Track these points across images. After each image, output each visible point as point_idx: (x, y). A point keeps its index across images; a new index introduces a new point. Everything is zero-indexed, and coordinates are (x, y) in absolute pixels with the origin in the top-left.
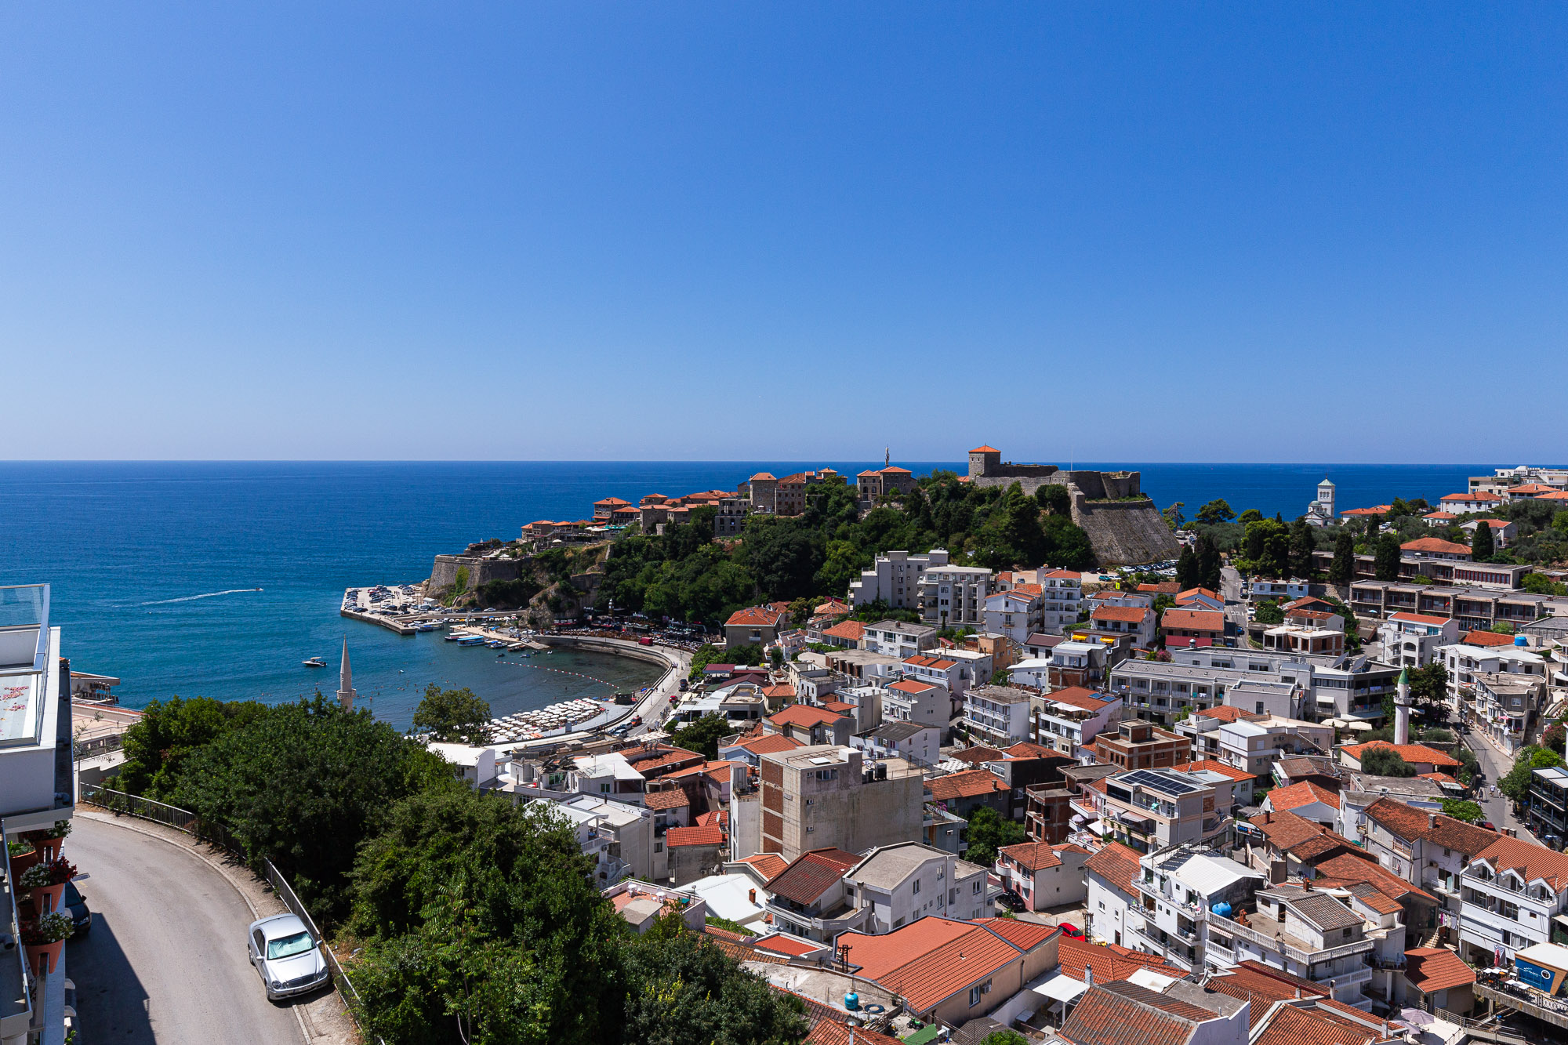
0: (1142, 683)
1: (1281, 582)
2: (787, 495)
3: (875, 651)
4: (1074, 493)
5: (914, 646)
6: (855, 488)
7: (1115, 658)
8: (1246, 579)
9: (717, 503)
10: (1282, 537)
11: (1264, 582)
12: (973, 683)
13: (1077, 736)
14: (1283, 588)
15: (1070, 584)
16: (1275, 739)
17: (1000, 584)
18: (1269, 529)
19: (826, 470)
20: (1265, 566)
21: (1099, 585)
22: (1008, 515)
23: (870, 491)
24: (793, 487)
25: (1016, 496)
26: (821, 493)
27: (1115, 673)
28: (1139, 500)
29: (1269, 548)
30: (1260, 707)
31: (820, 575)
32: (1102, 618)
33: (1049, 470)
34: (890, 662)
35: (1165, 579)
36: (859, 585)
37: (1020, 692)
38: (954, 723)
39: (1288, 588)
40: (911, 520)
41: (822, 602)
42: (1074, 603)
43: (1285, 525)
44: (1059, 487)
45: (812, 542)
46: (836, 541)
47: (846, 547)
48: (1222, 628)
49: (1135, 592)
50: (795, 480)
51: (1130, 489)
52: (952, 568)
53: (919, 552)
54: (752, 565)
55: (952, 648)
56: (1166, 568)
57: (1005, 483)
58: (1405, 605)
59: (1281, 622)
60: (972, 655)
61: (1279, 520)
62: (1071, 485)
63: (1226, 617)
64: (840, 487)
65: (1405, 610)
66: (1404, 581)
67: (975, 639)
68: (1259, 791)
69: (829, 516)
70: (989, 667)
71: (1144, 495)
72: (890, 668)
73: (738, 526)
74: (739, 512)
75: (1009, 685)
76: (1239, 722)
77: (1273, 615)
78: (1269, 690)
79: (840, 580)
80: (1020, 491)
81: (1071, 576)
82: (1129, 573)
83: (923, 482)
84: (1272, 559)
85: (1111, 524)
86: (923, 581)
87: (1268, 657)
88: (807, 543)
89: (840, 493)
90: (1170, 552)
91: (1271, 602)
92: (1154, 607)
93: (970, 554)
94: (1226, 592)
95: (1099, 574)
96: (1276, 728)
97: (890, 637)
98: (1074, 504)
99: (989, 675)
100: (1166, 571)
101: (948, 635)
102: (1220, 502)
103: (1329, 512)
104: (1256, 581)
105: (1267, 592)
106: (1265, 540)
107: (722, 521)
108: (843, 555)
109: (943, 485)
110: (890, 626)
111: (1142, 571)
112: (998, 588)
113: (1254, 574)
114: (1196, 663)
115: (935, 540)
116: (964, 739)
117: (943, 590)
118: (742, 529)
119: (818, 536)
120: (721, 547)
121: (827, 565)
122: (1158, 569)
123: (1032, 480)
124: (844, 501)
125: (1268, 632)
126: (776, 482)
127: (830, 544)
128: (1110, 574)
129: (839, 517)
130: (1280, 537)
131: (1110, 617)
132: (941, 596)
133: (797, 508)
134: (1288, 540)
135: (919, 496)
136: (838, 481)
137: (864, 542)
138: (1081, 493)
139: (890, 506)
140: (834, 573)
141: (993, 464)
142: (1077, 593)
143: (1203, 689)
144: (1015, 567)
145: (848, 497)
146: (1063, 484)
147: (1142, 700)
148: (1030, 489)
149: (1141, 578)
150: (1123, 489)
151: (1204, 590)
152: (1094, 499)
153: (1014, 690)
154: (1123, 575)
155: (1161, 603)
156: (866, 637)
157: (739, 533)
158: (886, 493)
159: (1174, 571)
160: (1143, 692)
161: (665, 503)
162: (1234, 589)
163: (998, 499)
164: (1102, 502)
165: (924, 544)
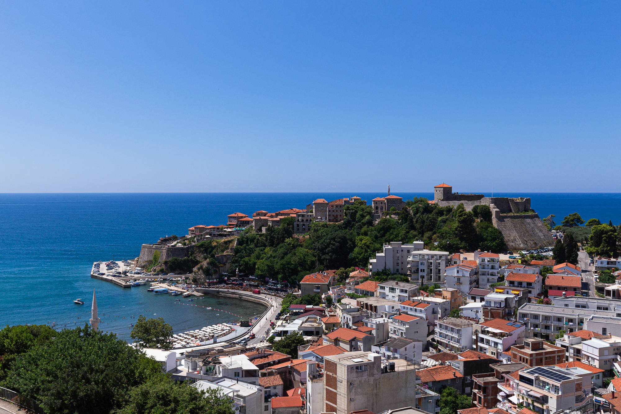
0: (536, 317)
1: (612, 260)
2: (333, 211)
3: (384, 298)
4: (494, 210)
5: (406, 295)
6: (371, 207)
7: (520, 302)
8: (592, 258)
9: (295, 215)
10: (613, 234)
11: (603, 259)
12: (439, 316)
13: (500, 347)
14: (613, 263)
15: (493, 260)
16: (614, 350)
17: (454, 260)
18: (605, 230)
19: (355, 197)
20: (603, 250)
21: (509, 261)
22: (457, 222)
23: (379, 209)
24: (337, 207)
25: (461, 211)
26: (353, 210)
27: (520, 311)
28: (530, 213)
29: (605, 240)
30: (604, 330)
31: (352, 255)
32: (512, 279)
33: (479, 197)
34: (392, 304)
35: (546, 258)
36: (374, 261)
37: (466, 321)
38: (429, 339)
39: (617, 263)
40: (402, 225)
41: (354, 270)
42: (495, 271)
43: (614, 228)
44: (485, 206)
45: (348, 237)
46: (361, 237)
47: (366, 240)
48: (580, 286)
49: (530, 265)
50: (338, 203)
51: (525, 207)
52: (426, 251)
53: (407, 243)
54: (314, 249)
55: (427, 296)
56: (546, 251)
57: (454, 204)
59: (614, 282)
60: (439, 300)
61: (611, 225)
62: (492, 205)
63: (582, 280)
64: (363, 206)
67: (440, 291)
68: (606, 379)
69: (357, 223)
70: (448, 307)
71: (533, 211)
72: (393, 307)
73: (307, 228)
74: (307, 220)
75: (460, 317)
76: (593, 340)
77: (609, 278)
78: (609, 321)
79: (363, 258)
80: (463, 208)
81: (493, 256)
82: (526, 254)
83: (409, 204)
84: (607, 247)
85: (515, 227)
86: (410, 259)
87: (608, 302)
88: (345, 237)
89: (363, 210)
90: (548, 242)
91: (607, 271)
92: (541, 274)
93: (436, 244)
94: (581, 265)
95: (509, 255)
96: (615, 343)
97: (392, 290)
98: (494, 216)
99: (448, 311)
100: (546, 253)
101: (424, 289)
102: (575, 214)
104: (598, 258)
105: (605, 265)
106: (603, 236)
107: (298, 225)
108: (365, 244)
109: (420, 205)
110: (392, 284)
111: (533, 253)
112: (453, 263)
113: (597, 255)
114: (566, 305)
115: (416, 236)
116: (435, 347)
117: (422, 264)
118: (309, 230)
119: (351, 234)
120: (298, 239)
121: (356, 250)
122: (542, 252)
123: (470, 202)
124: (365, 214)
125: (607, 288)
126: (328, 204)
127: (358, 238)
128: (514, 255)
129: (363, 223)
130: (611, 234)
131: (516, 279)
132: (421, 267)
133: (339, 218)
134: (616, 236)
135: (407, 212)
136: (362, 203)
137: (376, 237)
138: (498, 210)
139: (390, 217)
140: (360, 254)
141: (448, 194)
142: (497, 266)
143: (571, 320)
144: (461, 251)
145: (367, 212)
146: (488, 205)
147: (536, 326)
148: (469, 208)
149: (533, 257)
150: (521, 207)
151: (569, 264)
152: (505, 213)
153: (463, 320)
154: (523, 256)
155: (545, 272)
156: (379, 290)
157: (307, 232)
158: (388, 210)
159: (551, 253)
160: (537, 322)
161: (267, 215)
162: (586, 264)
163: (451, 213)
164: (509, 214)
165: (410, 238)
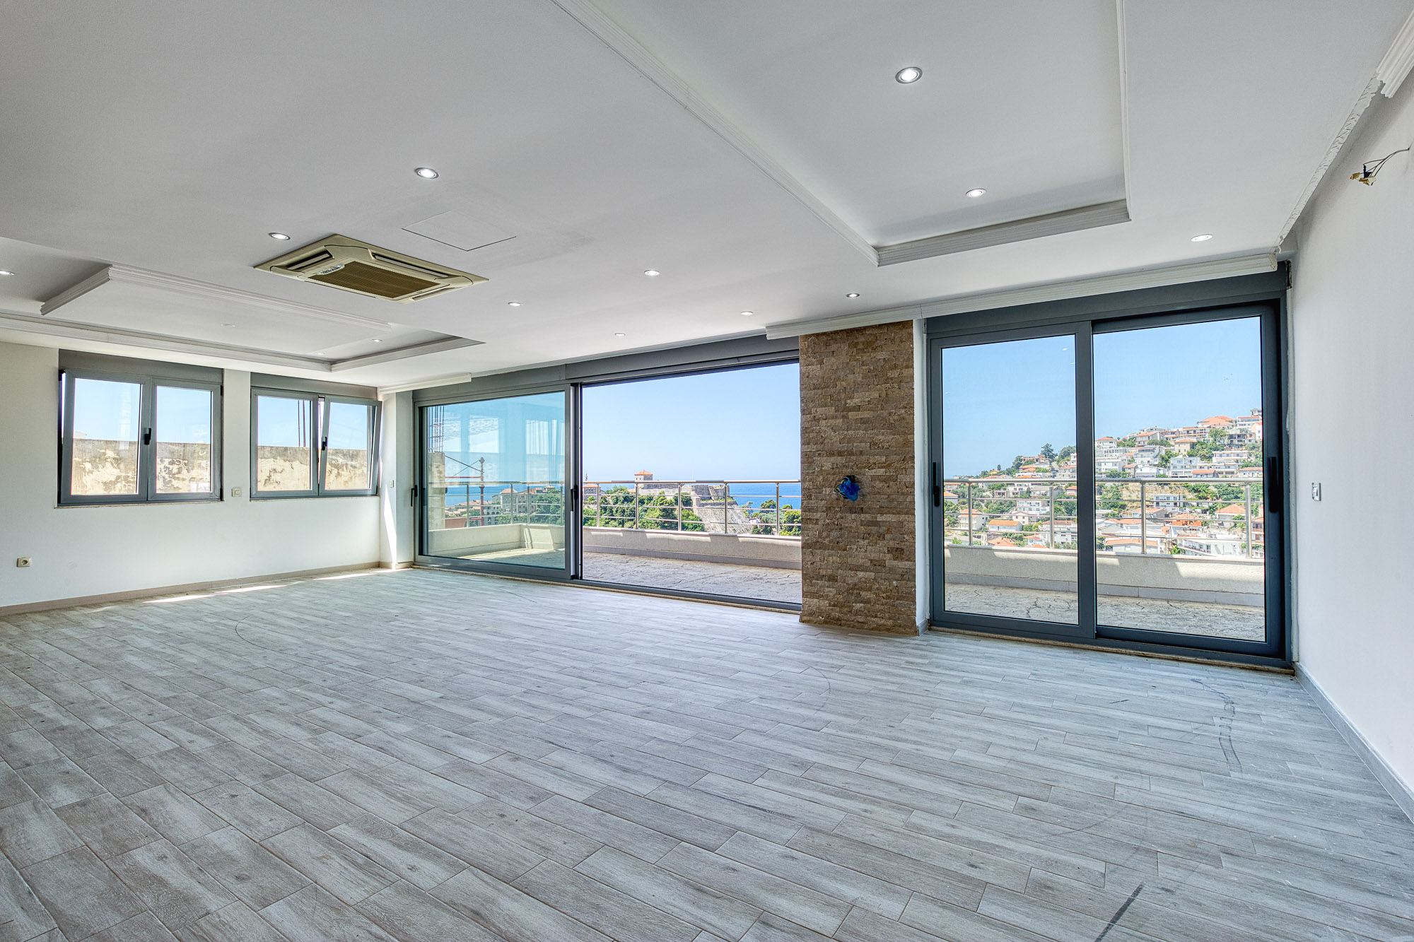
4: (695, 497)
18: (795, 515)
19: (549, 486)
22: (658, 510)
25: (662, 500)
26: (548, 500)
28: (729, 500)
40: (601, 515)
44: (686, 493)
51: (724, 494)
57: (655, 492)
62: (693, 493)
69: (553, 515)
73: (493, 522)
74: (493, 513)
80: (664, 496)
83: (608, 493)
84: (799, 531)
85: (715, 514)
98: (694, 503)
106: (795, 520)
109: (620, 494)
118: (496, 523)
123: (672, 490)
126: (517, 494)
133: (530, 510)
135: (606, 501)
138: (698, 497)
139: (588, 507)
146: (689, 492)
148: (670, 495)
150: (720, 494)
152: (705, 500)
158: (587, 500)
163: (652, 502)
164: (709, 501)
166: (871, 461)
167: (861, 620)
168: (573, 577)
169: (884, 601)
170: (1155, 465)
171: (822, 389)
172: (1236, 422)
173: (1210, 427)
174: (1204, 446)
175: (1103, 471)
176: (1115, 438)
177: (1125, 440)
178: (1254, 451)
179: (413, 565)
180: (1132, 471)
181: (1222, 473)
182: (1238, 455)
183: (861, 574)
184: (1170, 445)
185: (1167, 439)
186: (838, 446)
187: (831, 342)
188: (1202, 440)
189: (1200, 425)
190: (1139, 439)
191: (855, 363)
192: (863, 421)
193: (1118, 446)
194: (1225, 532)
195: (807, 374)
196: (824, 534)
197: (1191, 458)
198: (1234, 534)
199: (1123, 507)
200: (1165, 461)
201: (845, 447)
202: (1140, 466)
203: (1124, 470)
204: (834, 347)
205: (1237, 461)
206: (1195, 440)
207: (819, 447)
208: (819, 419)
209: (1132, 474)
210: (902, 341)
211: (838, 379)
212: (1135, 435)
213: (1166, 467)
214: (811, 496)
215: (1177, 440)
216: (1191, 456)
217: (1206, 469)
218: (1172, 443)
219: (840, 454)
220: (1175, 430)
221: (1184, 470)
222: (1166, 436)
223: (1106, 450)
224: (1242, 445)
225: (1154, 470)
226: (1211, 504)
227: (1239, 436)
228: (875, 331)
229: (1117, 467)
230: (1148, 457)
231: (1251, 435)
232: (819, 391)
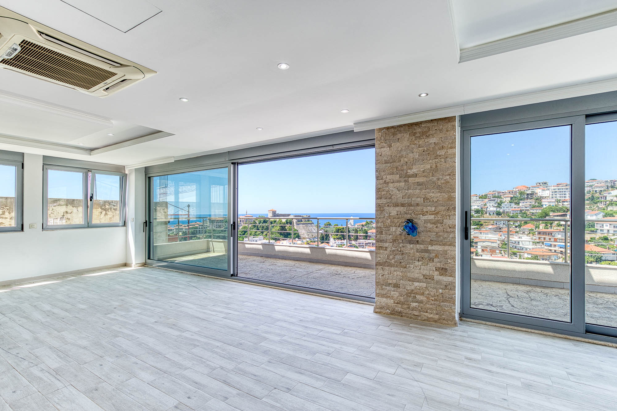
8: (335, 240)
9: (198, 226)
11: (339, 241)
15: (294, 243)
18: (340, 228)
21: (301, 243)
22: (279, 227)
23: (242, 221)
24: (220, 221)
25: (280, 222)
28: (310, 222)
33: (289, 215)
39: (344, 242)
40: (253, 229)
51: (308, 219)
52: (264, 241)
53: (256, 237)
57: (277, 219)
58: (369, 245)
61: (342, 226)
62: (294, 219)
65: (369, 246)
66: (369, 239)
80: (281, 220)
83: (256, 219)
85: (304, 228)
93: (269, 237)
94: (331, 244)
95: (301, 241)
98: (295, 223)
100: (317, 239)
102: (329, 222)
103: (352, 224)
105: (340, 243)
106: (339, 231)
107: (199, 231)
109: (261, 219)
113: (337, 239)
115: (260, 234)
123: (285, 217)
128: (304, 241)
130: (342, 230)
134: (344, 231)
135: (255, 222)
138: (296, 221)
141: (275, 214)
144: (281, 240)
146: (292, 218)
148: (284, 220)
149: (311, 241)
150: (306, 219)
151: (326, 243)
152: (299, 222)
154: (307, 241)
158: (246, 222)
159: (319, 239)
161: (182, 226)
162: (333, 243)
163: (276, 223)
164: (301, 223)
165: (257, 235)
166: (425, 210)
167: (416, 314)
168: (232, 275)
169: (433, 302)
170: (495, 207)
171: (391, 163)
172: (530, 188)
173: (519, 190)
174: (516, 198)
175: (473, 209)
176: (478, 195)
177: (482, 196)
178: (537, 201)
179: (145, 265)
180: (485, 209)
181: (523, 210)
182: (530, 202)
183: (416, 284)
184: (502, 198)
185: (500, 195)
186: (401, 200)
187: (398, 132)
188: (515, 196)
189: (514, 189)
190: (488, 195)
191: (413, 146)
192: (419, 184)
193: (480, 198)
194: (525, 236)
195: (380, 154)
196: (391, 257)
197: (510, 204)
198: (529, 237)
199: (482, 225)
200: (499, 205)
201: (406, 201)
202: (489, 207)
203: (482, 209)
204: (399, 136)
205: (530, 205)
206: (512, 196)
207: (388, 201)
208: (388, 183)
209: (486, 210)
210: (447, 131)
211: (402, 156)
212: (487, 194)
213: (500, 208)
214: (382, 232)
215: (505, 196)
216: (510, 203)
217: (517, 208)
218: (503, 197)
219: (403, 205)
220: (504, 191)
221: (507, 209)
222: (500, 194)
223: (474, 200)
224: (532, 198)
225: (495, 209)
226: (519, 224)
227: (531, 194)
228: (428, 125)
229: (479, 208)
230: (492, 203)
231: (536, 194)
232: (389, 165)
